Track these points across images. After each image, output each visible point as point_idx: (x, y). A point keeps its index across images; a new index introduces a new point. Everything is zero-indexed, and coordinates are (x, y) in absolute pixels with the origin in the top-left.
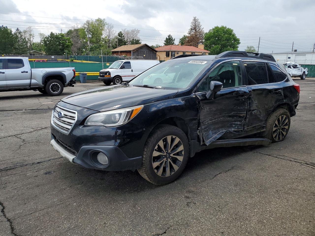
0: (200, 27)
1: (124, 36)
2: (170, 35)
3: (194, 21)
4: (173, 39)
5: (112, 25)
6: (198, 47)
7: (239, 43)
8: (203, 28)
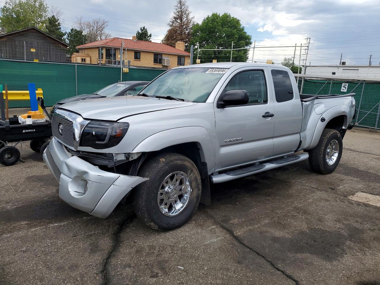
0: (188, 14)
1: (59, 24)
2: (144, 28)
3: (179, 5)
4: (149, 34)
5: (58, 9)
6: (174, 47)
7: (248, 43)
8: (193, 18)
